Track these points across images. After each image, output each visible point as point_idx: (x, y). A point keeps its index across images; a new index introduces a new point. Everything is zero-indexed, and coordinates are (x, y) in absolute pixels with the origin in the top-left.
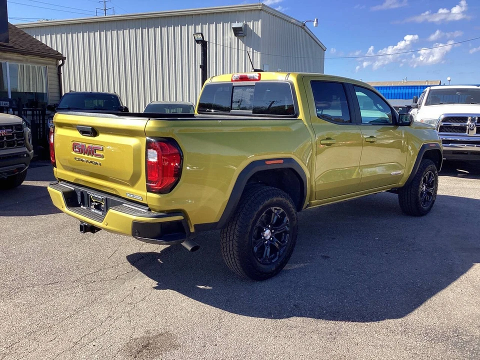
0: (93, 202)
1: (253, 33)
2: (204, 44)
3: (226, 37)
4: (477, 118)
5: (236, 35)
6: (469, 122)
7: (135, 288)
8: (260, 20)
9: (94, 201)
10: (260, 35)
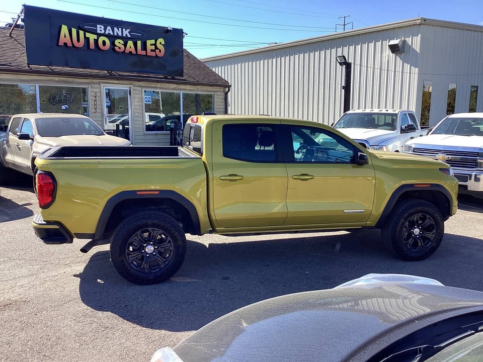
1: (411, 49)
2: (347, 66)
3: (384, 55)
5: (394, 52)
8: (420, 35)
10: (418, 51)
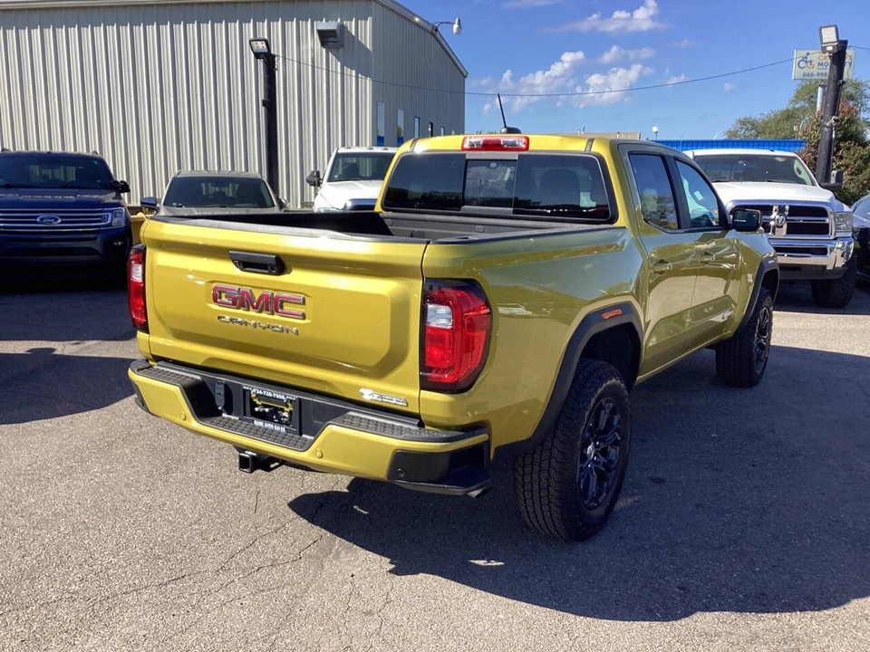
0: (257, 406)
1: (356, 42)
2: (269, 61)
3: (303, 47)
4: (787, 208)
5: (323, 44)
6: (774, 215)
7: (353, 576)
8: (370, 18)
9: (258, 402)
10: (369, 45)
